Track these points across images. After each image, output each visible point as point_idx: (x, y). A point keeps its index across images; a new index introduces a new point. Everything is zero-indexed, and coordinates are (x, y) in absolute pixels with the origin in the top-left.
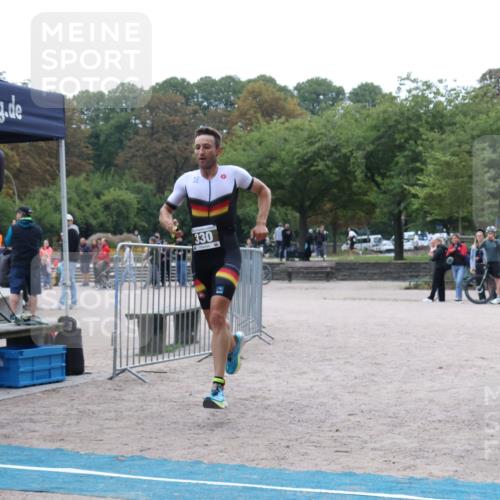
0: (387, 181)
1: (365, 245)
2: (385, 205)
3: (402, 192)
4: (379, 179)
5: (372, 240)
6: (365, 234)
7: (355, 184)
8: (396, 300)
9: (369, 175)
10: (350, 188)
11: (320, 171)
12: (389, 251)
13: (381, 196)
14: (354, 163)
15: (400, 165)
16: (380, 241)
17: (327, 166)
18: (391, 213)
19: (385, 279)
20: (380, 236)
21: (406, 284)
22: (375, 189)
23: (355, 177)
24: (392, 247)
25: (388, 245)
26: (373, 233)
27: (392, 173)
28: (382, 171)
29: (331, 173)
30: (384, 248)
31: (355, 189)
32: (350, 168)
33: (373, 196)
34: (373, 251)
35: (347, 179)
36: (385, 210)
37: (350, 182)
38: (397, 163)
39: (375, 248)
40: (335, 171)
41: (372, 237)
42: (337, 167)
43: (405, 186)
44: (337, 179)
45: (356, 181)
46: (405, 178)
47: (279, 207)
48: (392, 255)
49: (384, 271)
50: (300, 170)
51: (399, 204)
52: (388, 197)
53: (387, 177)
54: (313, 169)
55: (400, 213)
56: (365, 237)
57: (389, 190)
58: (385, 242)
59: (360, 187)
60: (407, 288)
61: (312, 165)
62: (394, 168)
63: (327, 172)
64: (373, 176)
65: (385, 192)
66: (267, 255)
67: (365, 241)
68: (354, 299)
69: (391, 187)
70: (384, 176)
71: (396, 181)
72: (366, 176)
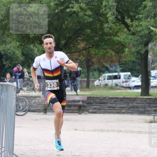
0: (136, 23)
1: (115, 81)
2: (134, 46)
3: (149, 33)
4: (128, 21)
5: (122, 77)
6: (116, 72)
7: (106, 25)
8: (140, 132)
9: (119, 17)
10: (102, 29)
11: (74, 12)
12: (137, 87)
13: (130, 37)
14: (106, 6)
15: (147, 8)
16: (129, 78)
17: (81, 8)
18: (138, 52)
19: (132, 113)
20: (129, 73)
21: (150, 118)
22: (126, 30)
23: (107, 19)
24: (140, 84)
25: (137, 81)
26: (123, 71)
27: (140, 16)
28: (131, 14)
29: (86, 15)
30: (133, 84)
31: (106, 30)
32: (103, 10)
33: (123, 36)
34: (123, 87)
35: (99, 20)
36: (133, 50)
37: (102, 23)
38: (145, 7)
39: (124, 84)
40: (89, 13)
41: (122, 74)
42: (91, 9)
43: (152, 28)
44: (91, 20)
45: (107, 22)
46: (152, 20)
47: (37, 45)
48: (139, 91)
49: (131, 105)
50: (57, 11)
51: (146, 44)
52: (136, 38)
53: (136, 19)
54: (68, 10)
55: (147, 52)
56: (116, 74)
57: (137, 31)
58: (134, 79)
59: (111, 28)
60: (151, 122)
61: (68, 7)
62: (142, 11)
63: (81, 14)
64: (123, 18)
65: (133, 34)
66: (25, 89)
67: (116, 77)
68: (102, 131)
69: (139, 29)
70: (133, 19)
71: (143, 23)
72: (116, 18)
